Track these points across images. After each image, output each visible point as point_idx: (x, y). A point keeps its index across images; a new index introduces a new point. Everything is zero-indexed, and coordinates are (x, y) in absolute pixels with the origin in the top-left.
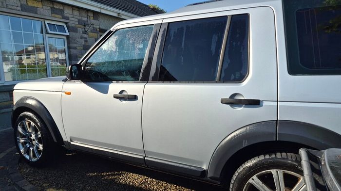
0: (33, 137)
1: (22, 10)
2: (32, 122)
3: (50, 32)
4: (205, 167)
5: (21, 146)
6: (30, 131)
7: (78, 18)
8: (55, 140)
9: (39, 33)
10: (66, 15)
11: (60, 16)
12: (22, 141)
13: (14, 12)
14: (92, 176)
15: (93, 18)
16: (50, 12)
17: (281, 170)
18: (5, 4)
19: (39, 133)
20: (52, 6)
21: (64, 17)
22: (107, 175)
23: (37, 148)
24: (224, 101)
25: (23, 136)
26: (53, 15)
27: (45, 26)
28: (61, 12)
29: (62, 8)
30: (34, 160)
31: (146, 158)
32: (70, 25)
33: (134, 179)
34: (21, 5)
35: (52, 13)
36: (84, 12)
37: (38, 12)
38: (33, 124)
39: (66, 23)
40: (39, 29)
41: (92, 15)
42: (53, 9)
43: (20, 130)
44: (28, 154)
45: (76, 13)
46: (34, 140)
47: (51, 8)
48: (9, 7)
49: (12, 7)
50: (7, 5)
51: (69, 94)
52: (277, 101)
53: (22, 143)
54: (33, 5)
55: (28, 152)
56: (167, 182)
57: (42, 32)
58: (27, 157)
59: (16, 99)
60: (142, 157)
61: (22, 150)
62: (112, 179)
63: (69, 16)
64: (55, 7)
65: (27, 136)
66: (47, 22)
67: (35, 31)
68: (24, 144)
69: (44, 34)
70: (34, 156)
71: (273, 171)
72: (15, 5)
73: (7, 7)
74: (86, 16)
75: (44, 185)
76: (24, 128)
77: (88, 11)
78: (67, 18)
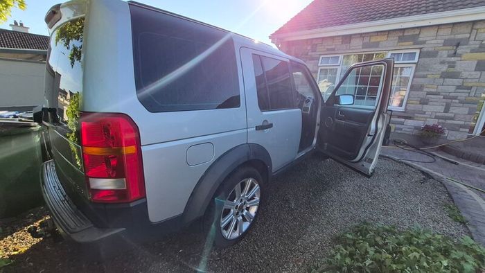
1: (363, 48)
10: (421, 39)
11: (411, 42)
13: (355, 51)
20: (402, 35)
21: (417, 43)
26: (400, 44)
28: (413, 38)
29: (416, 33)
32: (425, 50)
34: (363, 44)
35: (398, 42)
36: (464, 26)
39: (421, 49)
45: (446, 31)
47: (399, 37)
49: (354, 48)
54: (376, 40)
64: (405, 34)
66: (391, 52)
72: (358, 45)
73: (350, 49)
77: (475, 22)
78: (423, 43)
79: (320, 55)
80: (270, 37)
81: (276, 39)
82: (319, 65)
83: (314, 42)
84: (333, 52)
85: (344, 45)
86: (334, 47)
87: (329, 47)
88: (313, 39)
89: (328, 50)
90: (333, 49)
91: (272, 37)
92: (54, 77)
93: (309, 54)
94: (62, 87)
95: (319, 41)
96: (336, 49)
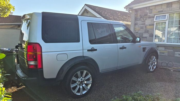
79: (155, 15)
80: (125, 8)
81: (128, 9)
82: (155, 20)
83: (151, 8)
84: (162, 13)
85: (168, 9)
86: (162, 10)
87: (160, 10)
88: (149, 7)
89: (159, 12)
90: (162, 11)
91: (126, 7)
92: (22, 34)
93: (148, 15)
94: (23, 40)
95: (153, 8)
96: (164, 11)
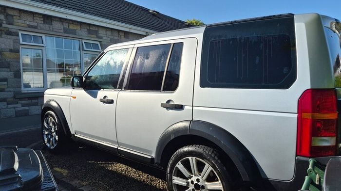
0: (53, 130)
1: (64, 32)
2: (52, 119)
3: (85, 49)
4: (154, 155)
5: (45, 136)
6: (51, 125)
7: (111, 37)
8: (66, 133)
9: (77, 50)
10: (100, 35)
11: (95, 36)
12: (46, 133)
13: (58, 34)
14: (90, 163)
15: (123, 37)
16: (87, 33)
17: (195, 158)
18: (51, 28)
19: (56, 127)
20: (88, 28)
21: (98, 37)
22: (101, 163)
23: (55, 138)
24: (163, 105)
25: (47, 130)
26: (89, 35)
27: (82, 44)
28: (96, 33)
29: (97, 29)
30: (52, 148)
31: (119, 148)
32: (103, 43)
33: (119, 167)
34: (64, 29)
35: (88, 34)
36: (116, 32)
37: (77, 34)
38: (53, 120)
39: (100, 42)
40: (77, 47)
41: (123, 34)
42: (89, 31)
43: (45, 125)
44: (49, 143)
45: (109, 33)
46: (53, 132)
47: (88, 29)
48: (54, 30)
49: (57, 31)
50: (53, 29)
51: (75, 98)
52: (193, 106)
53: (46, 135)
54: (73, 28)
55: (49, 142)
56: (143, 172)
57: (80, 50)
58: (48, 145)
59: (45, 102)
60: (116, 147)
61: (46, 140)
62: (103, 166)
63: (103, 36)
64: (91, 28)
65: (49, 129)
66: (84, 41)
67: (74, 48)
68: (47, 135)
69: (81, 50)
70: (53, 145)
71: (190, 158)
72: (60, 28)
73: (53, 31)
74: (117, 35)
75: (54, 165)
76: (48, 124)
77: (119, 31)
78: (101, 38)
79: (18, 30)
82: (21, 42)
83: (11, 12)
85: (47, 26)
86: (35, 24)
87: (31, 24)
90: (36, 27)
95: (16, 13)
96: (39, 27)
